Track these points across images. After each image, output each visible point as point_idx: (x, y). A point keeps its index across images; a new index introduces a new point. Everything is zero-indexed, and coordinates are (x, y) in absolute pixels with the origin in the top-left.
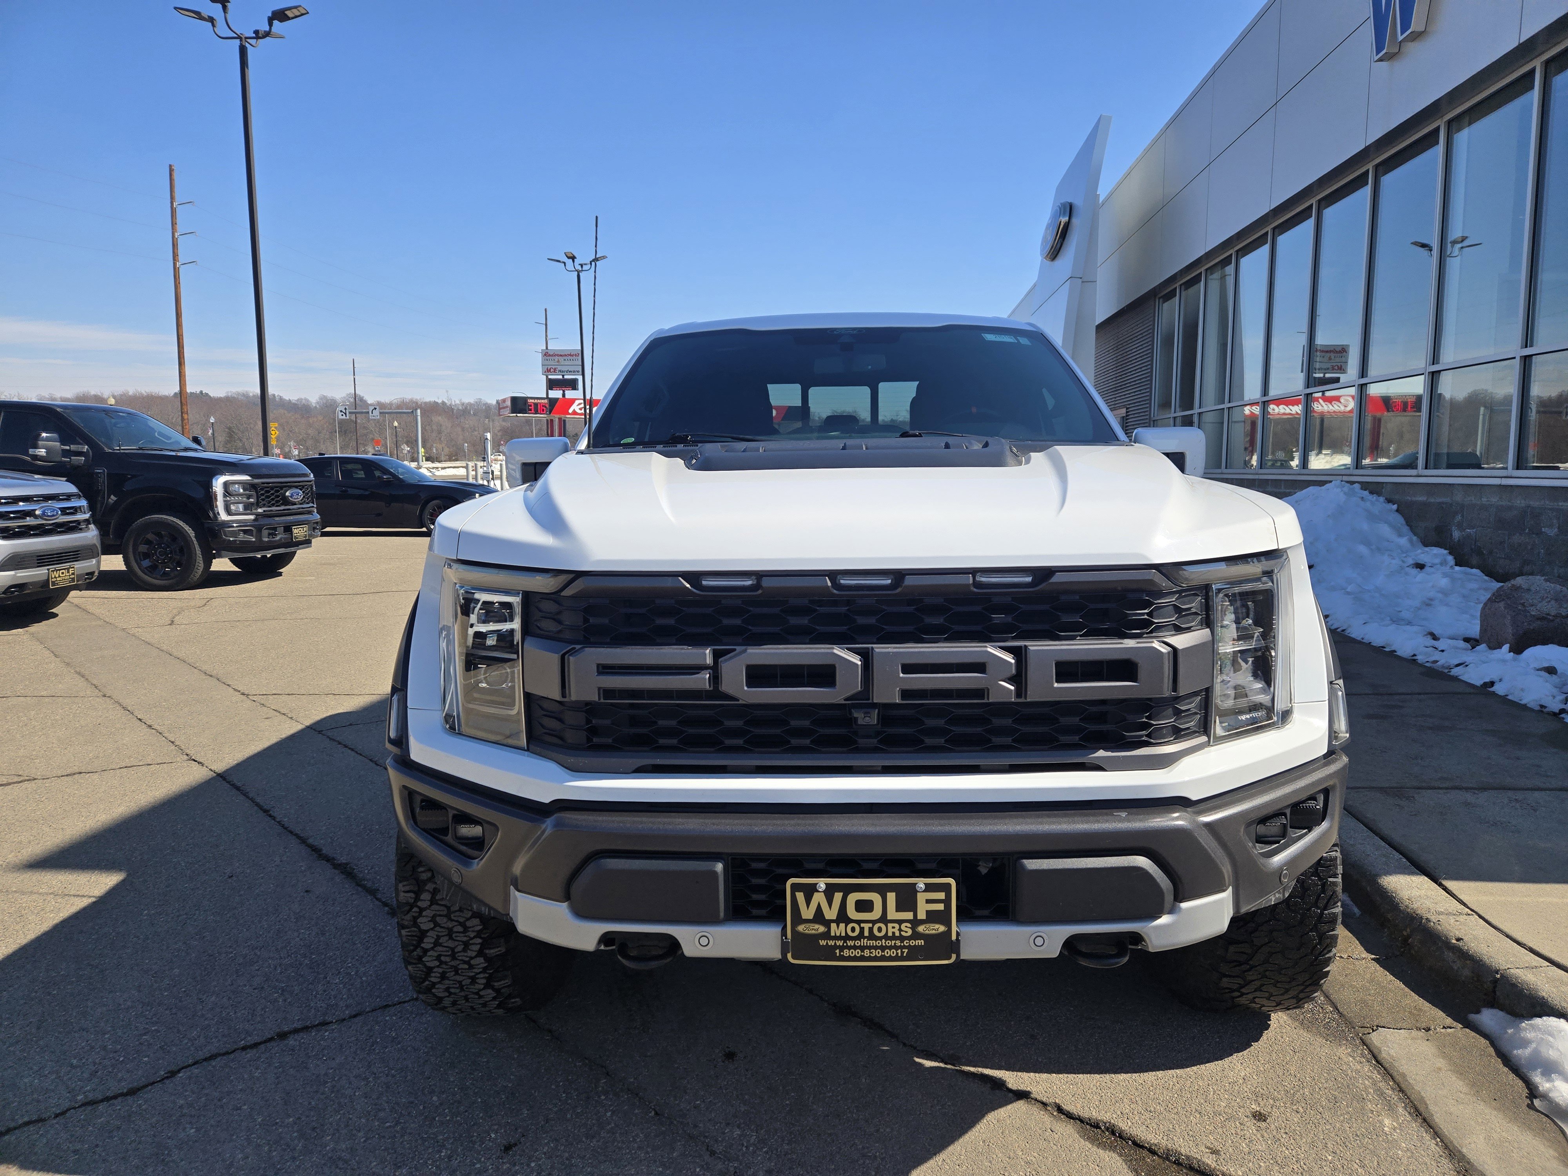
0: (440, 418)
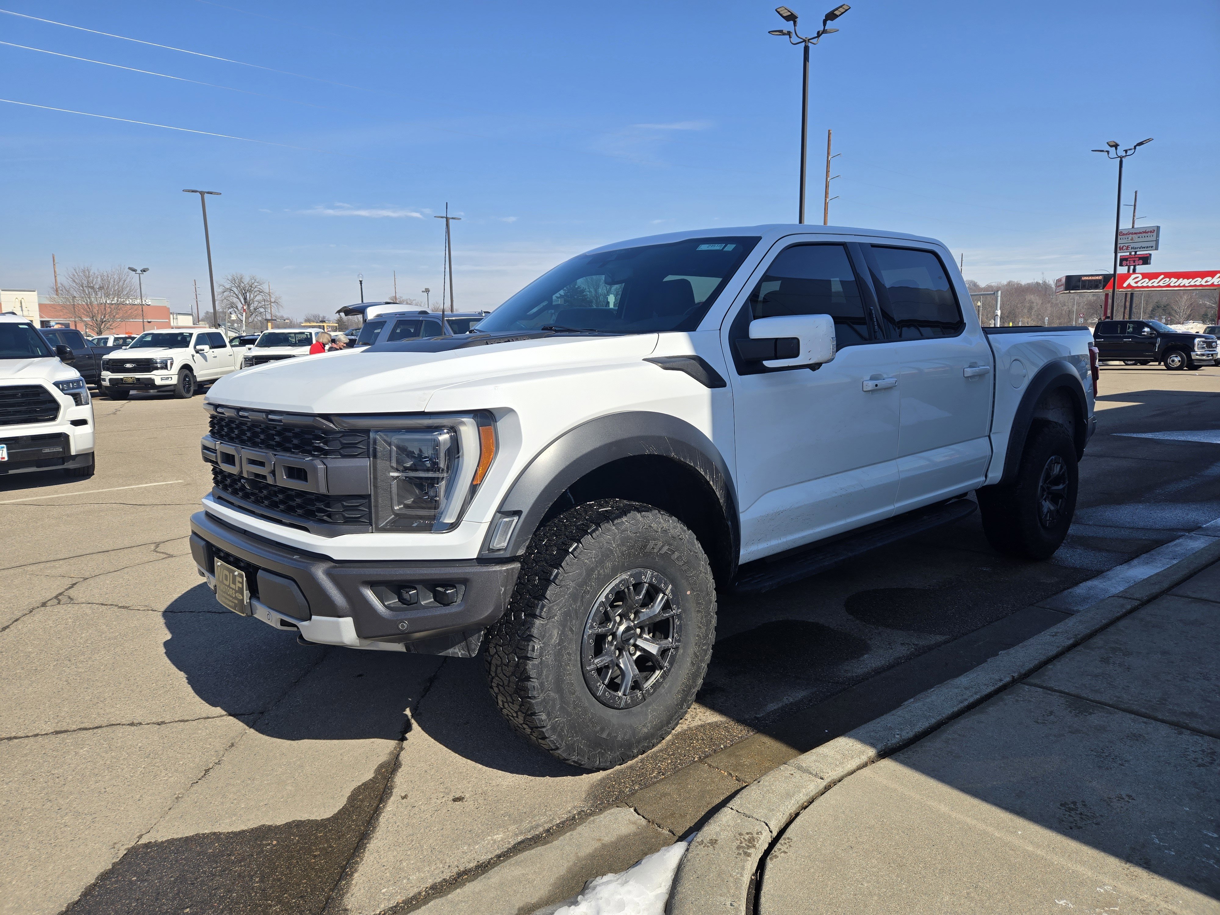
0: (1032, 296)
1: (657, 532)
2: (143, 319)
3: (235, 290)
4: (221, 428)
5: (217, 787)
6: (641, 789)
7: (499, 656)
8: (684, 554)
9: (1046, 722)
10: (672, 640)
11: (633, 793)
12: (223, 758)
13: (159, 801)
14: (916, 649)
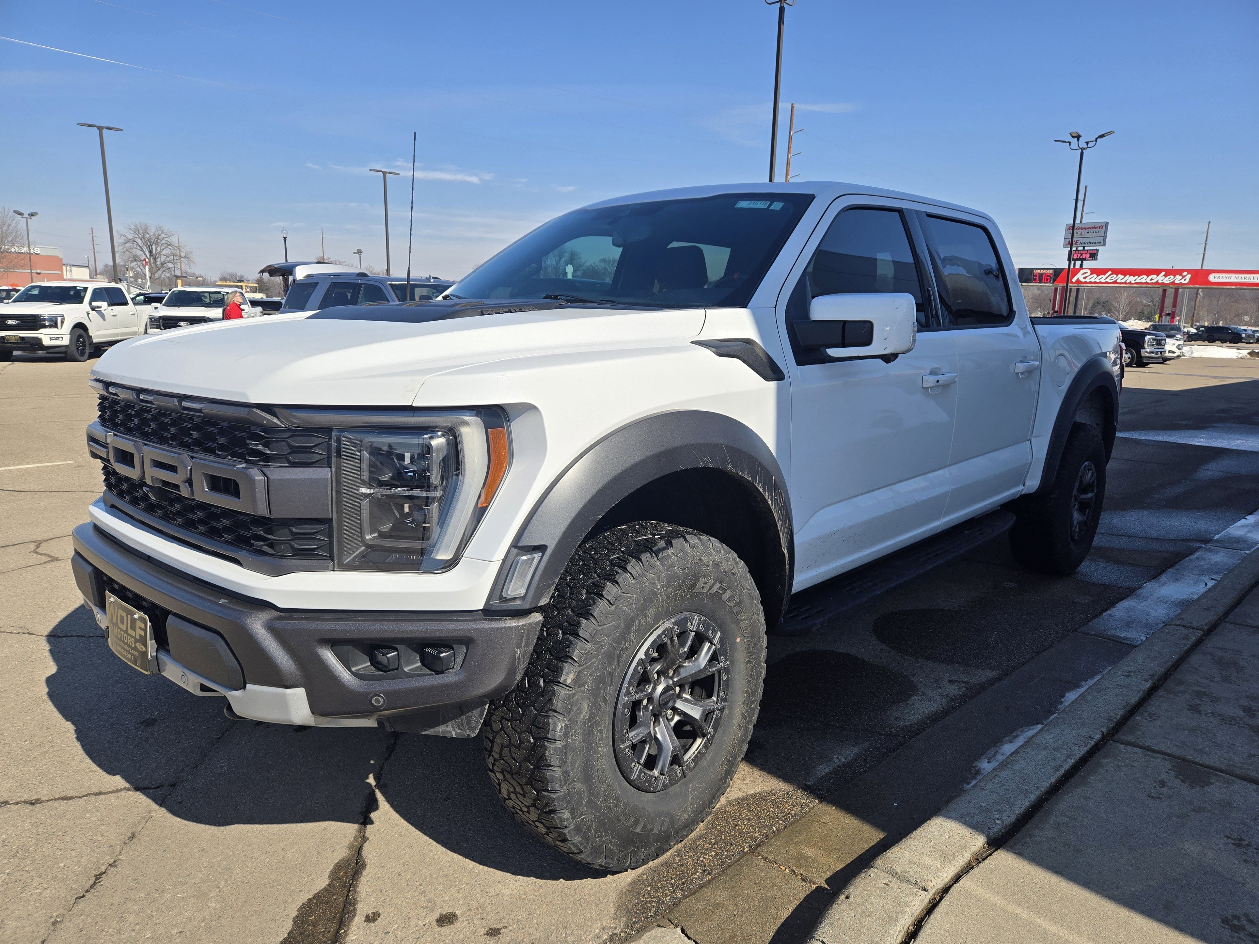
1: (708, 566)
2: (31, 270)
3: (139, 241)
4: (115, 413)
5: (112, 904)
6: (685, 897)
7: (506, 734)
8: (737, 592)
9: (1161, 796)
10: (717, 700)
11: (677, 904)
12: (120, 857)
13: (27, 929)
14: (967, 689)
